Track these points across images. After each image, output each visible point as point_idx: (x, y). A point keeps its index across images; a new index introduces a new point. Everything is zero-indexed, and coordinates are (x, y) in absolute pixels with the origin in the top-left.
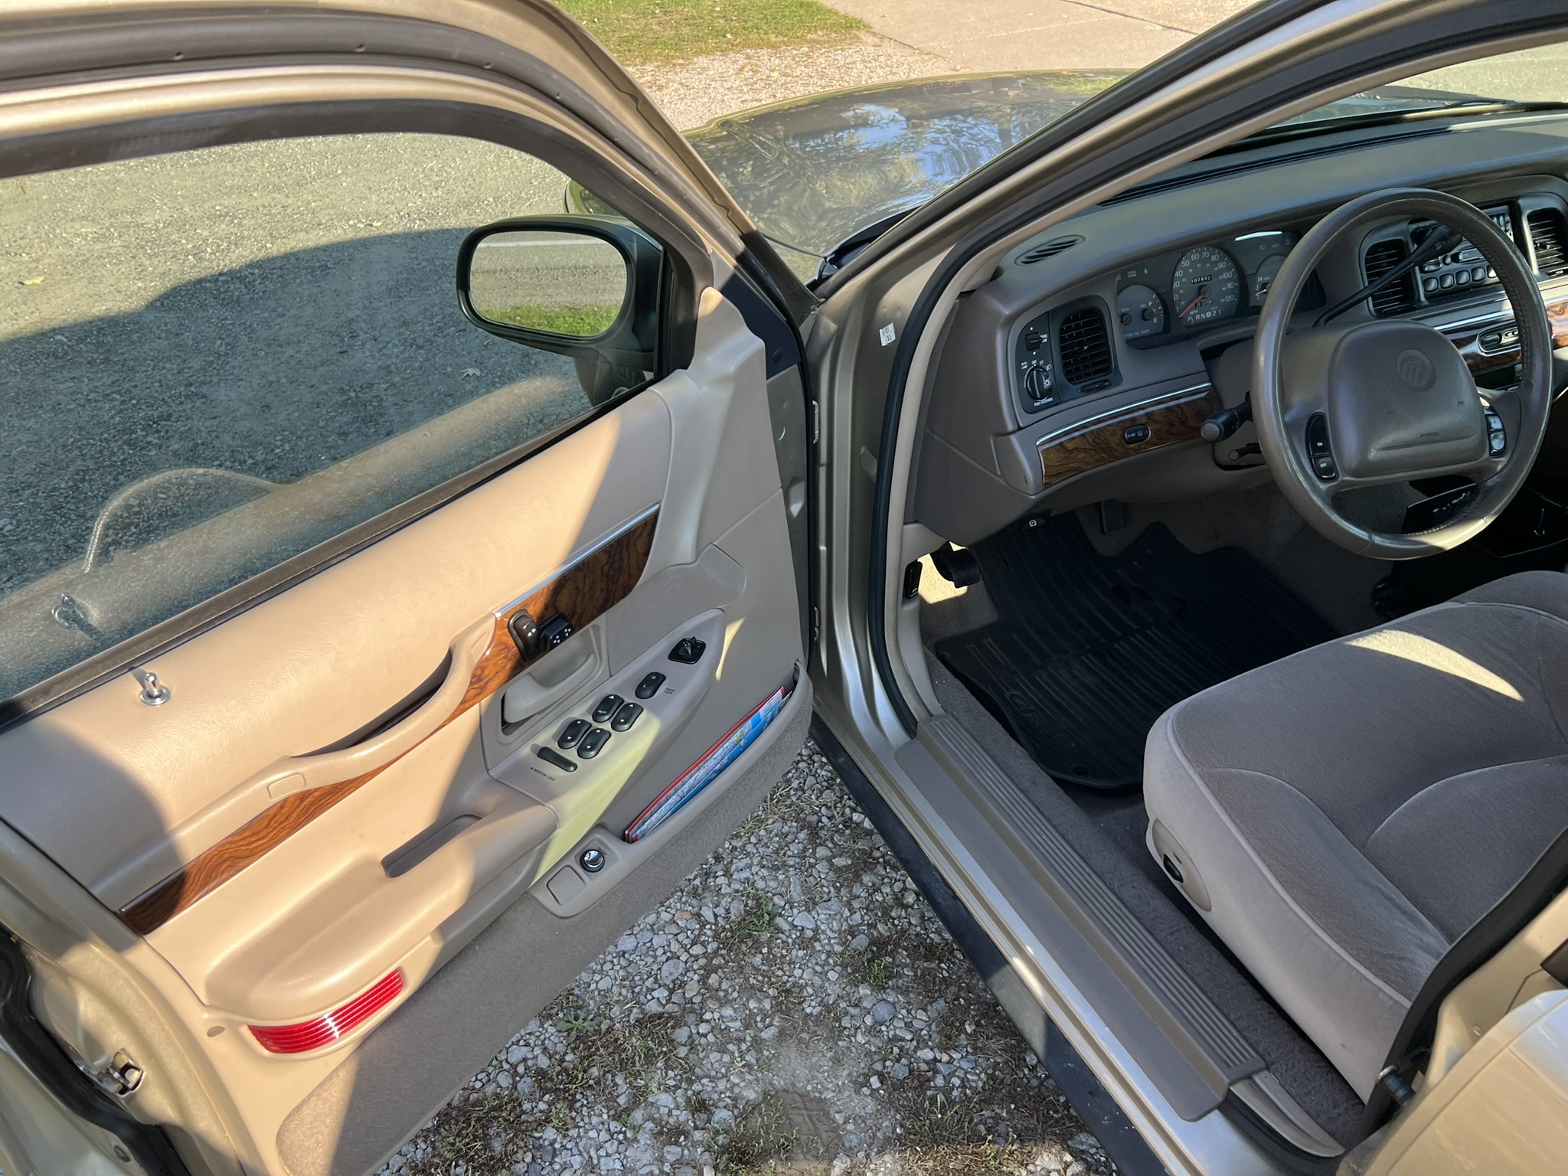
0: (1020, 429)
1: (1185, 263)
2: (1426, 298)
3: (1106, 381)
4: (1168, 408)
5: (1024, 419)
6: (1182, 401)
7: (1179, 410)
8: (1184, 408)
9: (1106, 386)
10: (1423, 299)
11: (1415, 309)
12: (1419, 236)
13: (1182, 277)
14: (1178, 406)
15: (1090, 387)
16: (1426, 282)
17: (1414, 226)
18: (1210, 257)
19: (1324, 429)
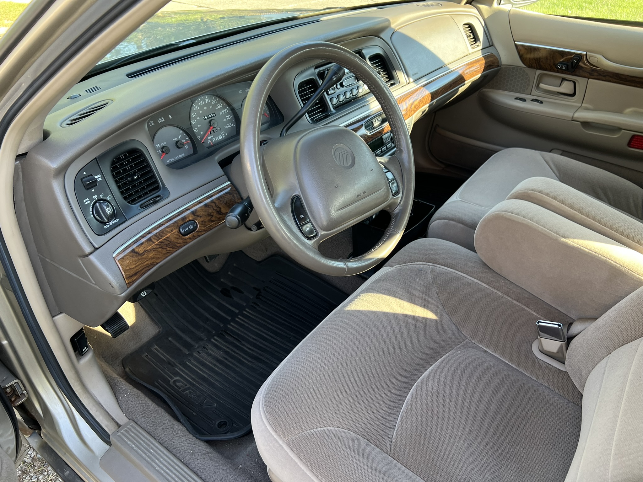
0: (96, 249)
1: (195, 108)
2: (334, 109)
3: (158, 196)
4: (206, 205)
5: (98, 241)
6: (214, 198)
7: (214, 205)
8: (217, 202)
9: (158, 200)
10: (332, 109)
11: (330, 116)
12: (321, 75)
13: (197, 117)
14: (212, 202)
15: (146, 204)
16: (331, 100)
17: (317, 70)
18: (211, 102)
19: (302, 205)
